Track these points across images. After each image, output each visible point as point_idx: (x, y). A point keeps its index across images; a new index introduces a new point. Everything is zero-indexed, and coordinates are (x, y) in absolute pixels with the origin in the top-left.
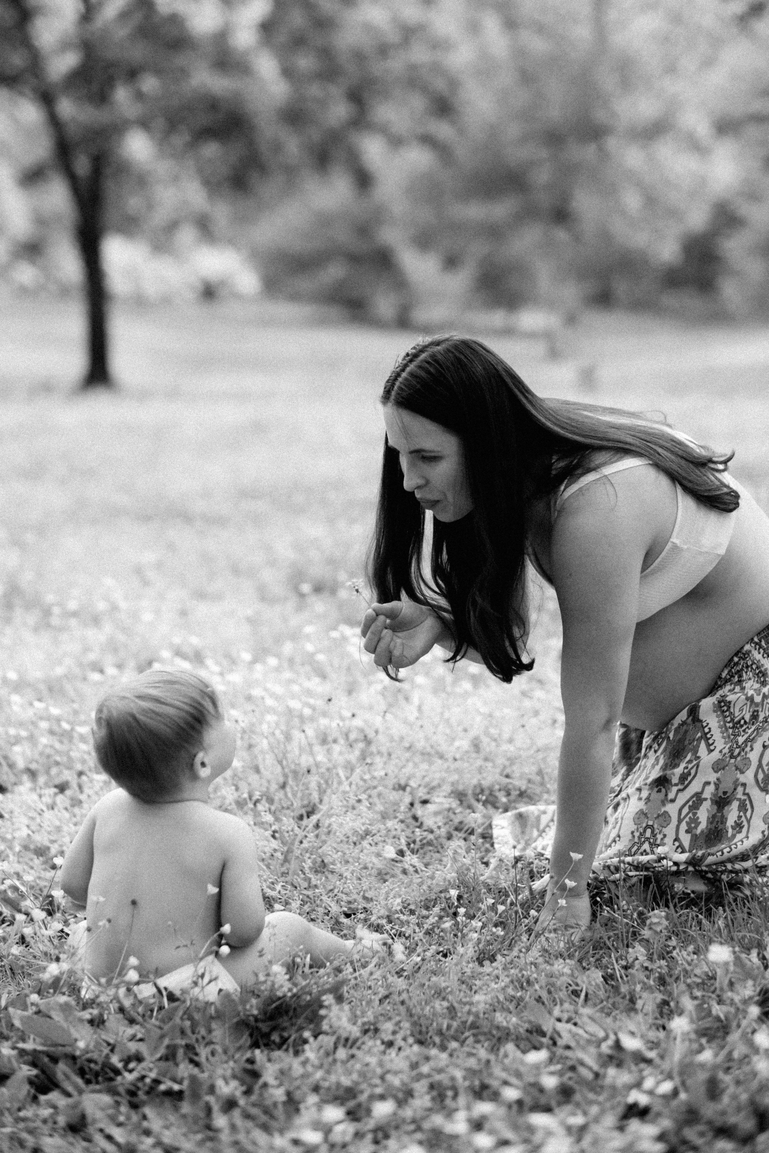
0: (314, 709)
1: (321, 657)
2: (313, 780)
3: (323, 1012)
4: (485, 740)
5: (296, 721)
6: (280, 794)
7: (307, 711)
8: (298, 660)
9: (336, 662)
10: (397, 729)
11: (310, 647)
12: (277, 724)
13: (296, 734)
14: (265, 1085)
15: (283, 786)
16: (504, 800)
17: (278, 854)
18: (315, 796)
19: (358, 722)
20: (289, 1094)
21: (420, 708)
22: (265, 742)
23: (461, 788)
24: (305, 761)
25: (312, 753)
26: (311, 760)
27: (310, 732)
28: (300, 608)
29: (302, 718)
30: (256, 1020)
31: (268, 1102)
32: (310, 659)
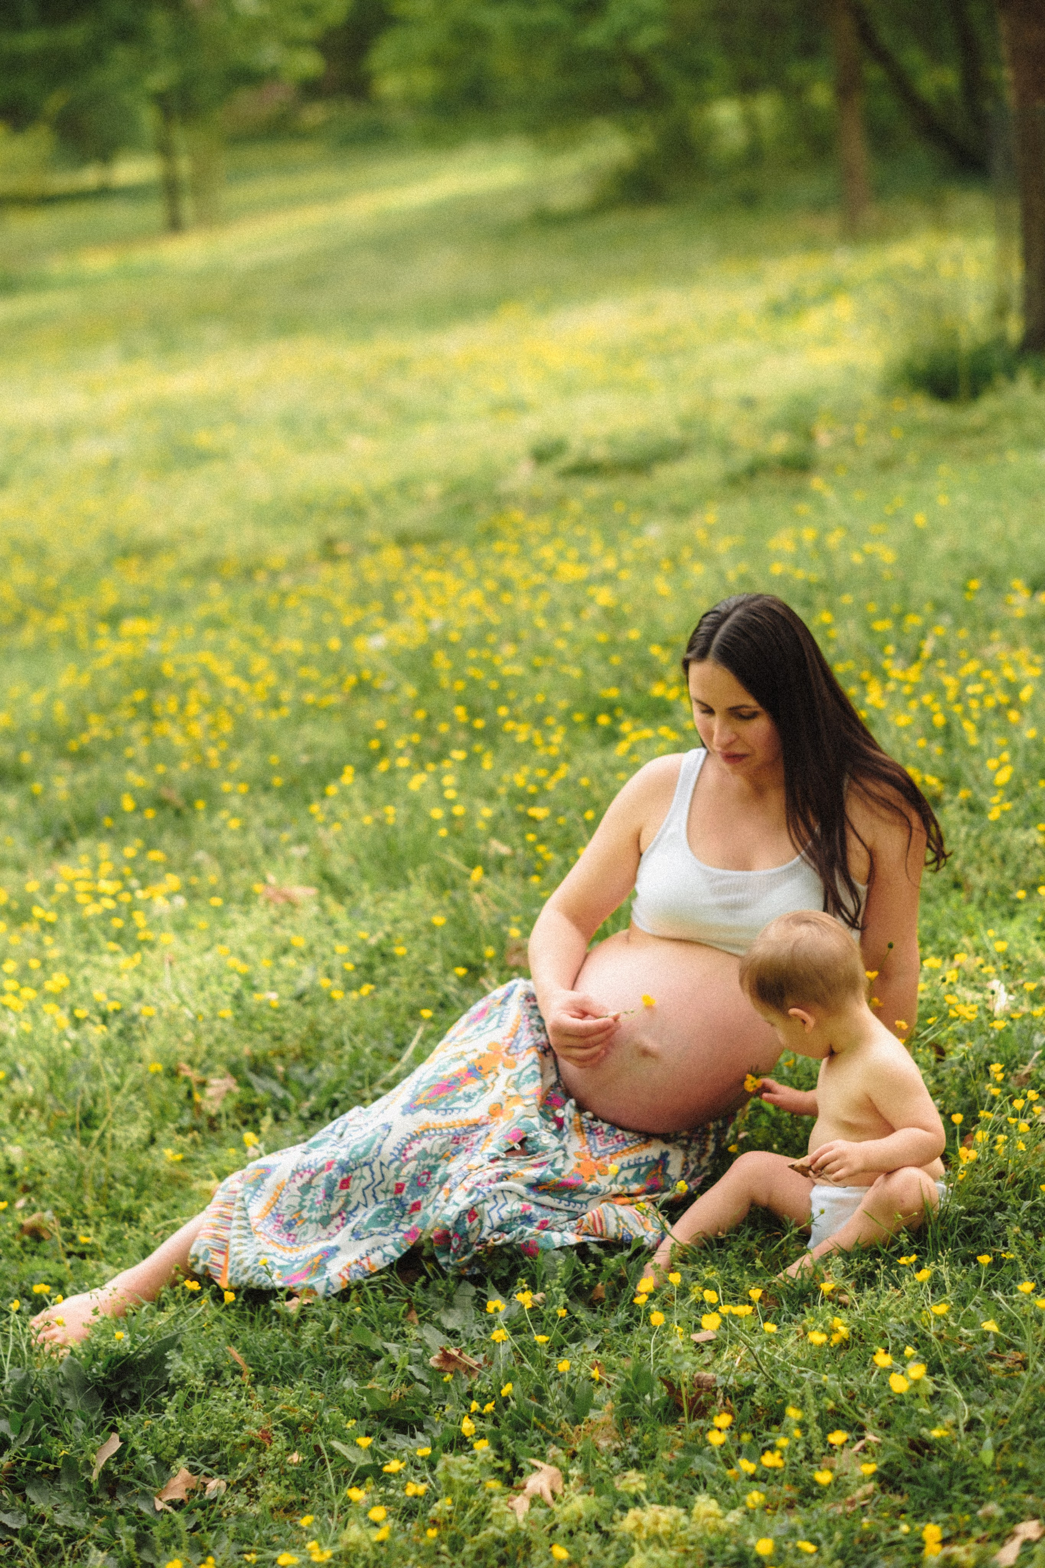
30: (105, 1382)
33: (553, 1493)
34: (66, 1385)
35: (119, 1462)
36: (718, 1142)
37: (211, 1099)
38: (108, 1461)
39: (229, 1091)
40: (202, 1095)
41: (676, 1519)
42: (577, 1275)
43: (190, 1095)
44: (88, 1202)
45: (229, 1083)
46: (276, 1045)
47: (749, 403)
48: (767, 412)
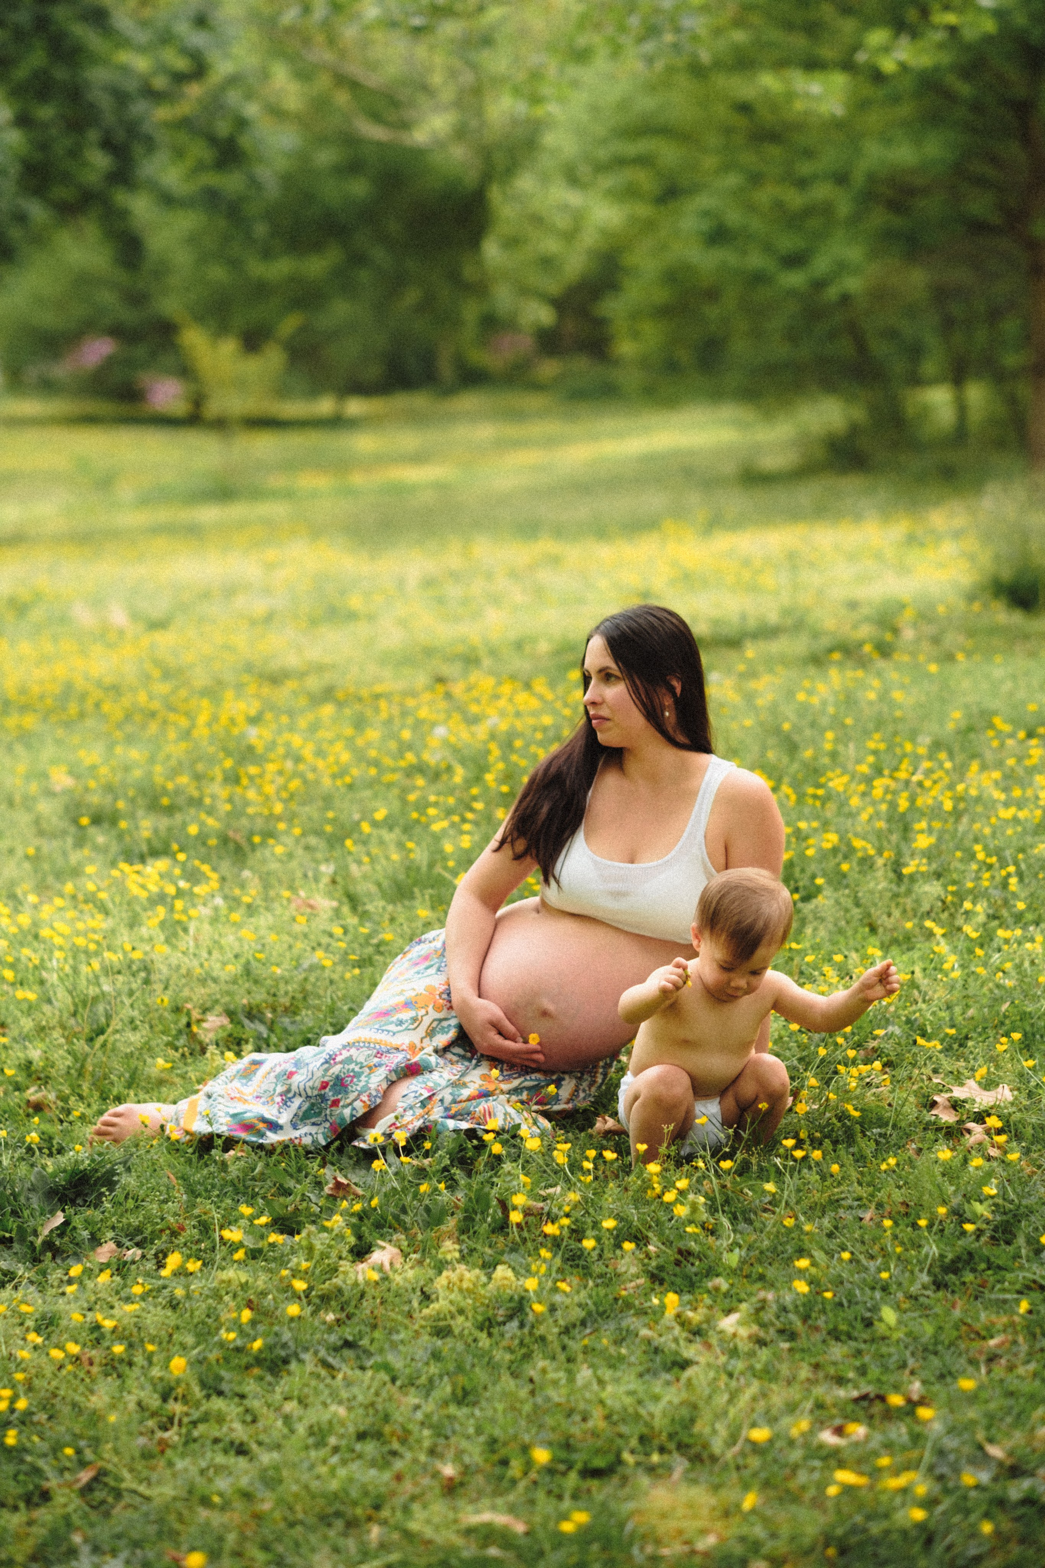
0: (98, 943)
1: (103, 895)
2: (101, 1008)
3: (115, 1178)
4: (254, 964)
5: (82, 957)
6: (72, 1021)
7: (92, 947)
8: (81, 897)
9: (117, 899)
10: (176, 958)
11: (91, 887)
12: (65, 959)
13: (84, 969)
14: (75, 1228)
15: (74, 1014)
16: (269, 1015)
17: (73, 1071)
18: (103, 1020)
19: (137, 955)
20: (92, 1234)
21: (196, 940)
22: (55, 976)
23: (232, 1007)
24: (92, 991)
25: (99, 985)
26: (97, 990)
27: (96, 965)
28: (80, 842)
29: (86, 952)
30: (65, 1188)
31: (79, 1239)
32: (90, 899)
33: (391, 1264)
34: (33, 1189)
35: (61, 1235)
36: (605, 1075)
37: (207, 1030)
38: (52, 1231)
39: (222, 1027)
40: (199, 1027)
41: (478, 1278)
42: (462, 1149)
43: (189, 1025)
44: (85, 1087)
45: (225, 1021)
46: (270, 999)
47: (853, 605)
48: (865, 611)
